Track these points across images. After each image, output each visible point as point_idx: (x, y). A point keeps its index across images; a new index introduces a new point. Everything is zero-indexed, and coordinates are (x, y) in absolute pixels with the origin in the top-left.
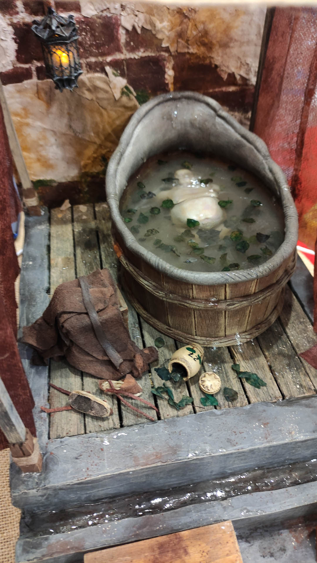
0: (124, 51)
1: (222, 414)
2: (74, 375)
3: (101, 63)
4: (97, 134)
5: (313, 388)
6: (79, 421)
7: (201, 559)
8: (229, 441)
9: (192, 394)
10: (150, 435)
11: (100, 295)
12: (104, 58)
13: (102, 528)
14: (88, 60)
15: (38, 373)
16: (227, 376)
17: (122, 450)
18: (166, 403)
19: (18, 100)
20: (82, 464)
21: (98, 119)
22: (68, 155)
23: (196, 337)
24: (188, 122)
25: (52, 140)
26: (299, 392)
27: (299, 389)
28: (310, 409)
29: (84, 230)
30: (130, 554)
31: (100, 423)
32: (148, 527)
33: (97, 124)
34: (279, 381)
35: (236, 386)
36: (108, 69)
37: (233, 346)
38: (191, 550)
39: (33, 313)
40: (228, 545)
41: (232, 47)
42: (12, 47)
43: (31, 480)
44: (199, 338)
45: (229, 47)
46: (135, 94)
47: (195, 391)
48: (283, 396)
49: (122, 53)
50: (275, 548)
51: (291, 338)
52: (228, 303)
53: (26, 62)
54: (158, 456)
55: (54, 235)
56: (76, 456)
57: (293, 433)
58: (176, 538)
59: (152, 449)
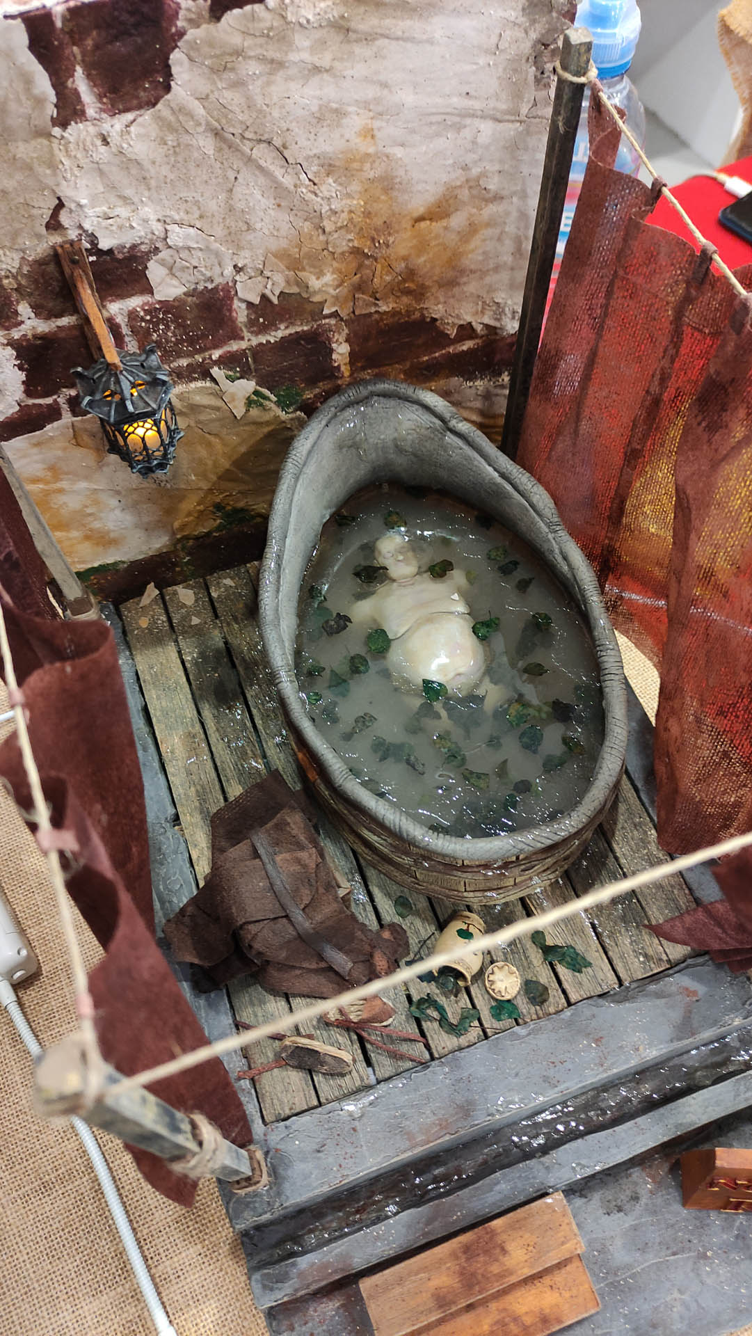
0: (246, 334)
1: (529, 1034)
2: (272, 997)
3: (201, 365)
4: (204, 476)
5: (665, 958)
6: (303, 1082)
7: (527, 1257)
8: (546, 1079)
9: (476, 1001)
10: (424, 1091)
11: (297, 868)
12: (207, 354)
13: (371, 1232)
14: (173, 365)
15: (211, 1005)
16: (527, 958)
17: (385, 1124)
18: (436, 1025)
19: (36, 458)
20: (329, 1159)
21: (202, 452)
22: (146, 519)
23: (465, 894)
24: (390, 444)
25: (113, 502)
26: (644, 968)
27: (643, 963)
28: (663, 1001)
29: (202, 654)
30: (424, 1269)
31: (340, 1081)
32: (440, 1219)
33: (201, 461)
34: (610, 953)
35: (544, 976)
36: (215, 371)
37: (528, 896)
38: (510, 1247)
39: (165, 880)
40: (562, 1228)
41: (465, 284)
42: (14, 379)
43: (258, 1199)
44: (471, 894)
45: (458, 284)
46: (274, 398)
47: (479, 995)
48: (621, 984)
49: (242, 339)
50: (623, 1197)
51: (623, 861)
52: (523, 867)
53: (46, 394)
54: (443, 1126)
55: (148, 677)
56: (316, 1147)
57: (641, 1048)
58: (487, 1233)
59: (432, 1115)
